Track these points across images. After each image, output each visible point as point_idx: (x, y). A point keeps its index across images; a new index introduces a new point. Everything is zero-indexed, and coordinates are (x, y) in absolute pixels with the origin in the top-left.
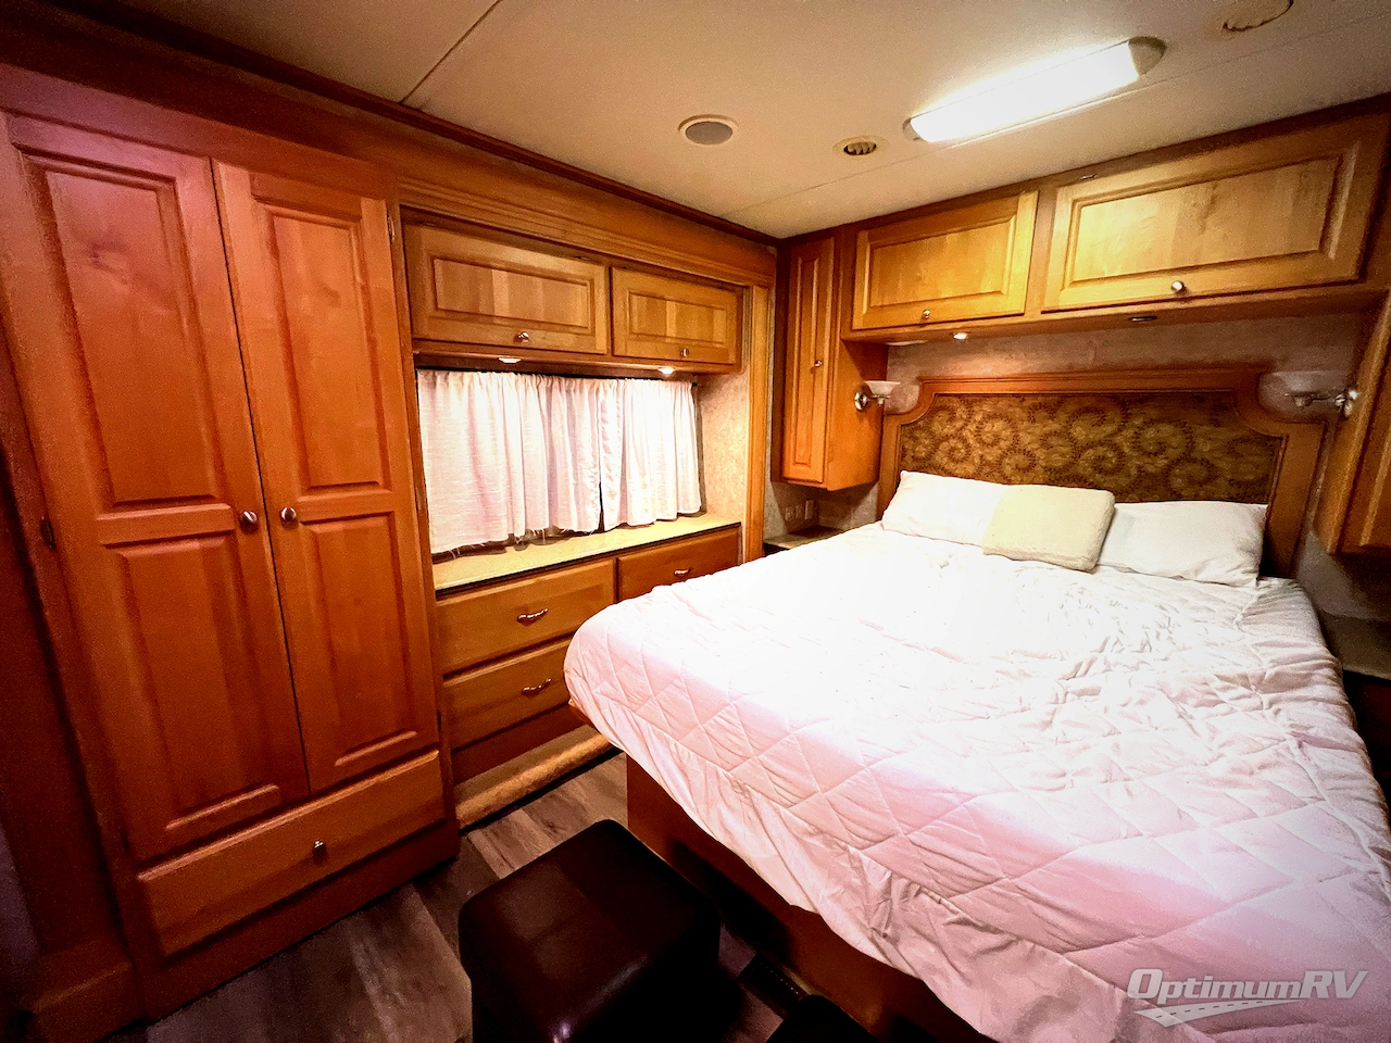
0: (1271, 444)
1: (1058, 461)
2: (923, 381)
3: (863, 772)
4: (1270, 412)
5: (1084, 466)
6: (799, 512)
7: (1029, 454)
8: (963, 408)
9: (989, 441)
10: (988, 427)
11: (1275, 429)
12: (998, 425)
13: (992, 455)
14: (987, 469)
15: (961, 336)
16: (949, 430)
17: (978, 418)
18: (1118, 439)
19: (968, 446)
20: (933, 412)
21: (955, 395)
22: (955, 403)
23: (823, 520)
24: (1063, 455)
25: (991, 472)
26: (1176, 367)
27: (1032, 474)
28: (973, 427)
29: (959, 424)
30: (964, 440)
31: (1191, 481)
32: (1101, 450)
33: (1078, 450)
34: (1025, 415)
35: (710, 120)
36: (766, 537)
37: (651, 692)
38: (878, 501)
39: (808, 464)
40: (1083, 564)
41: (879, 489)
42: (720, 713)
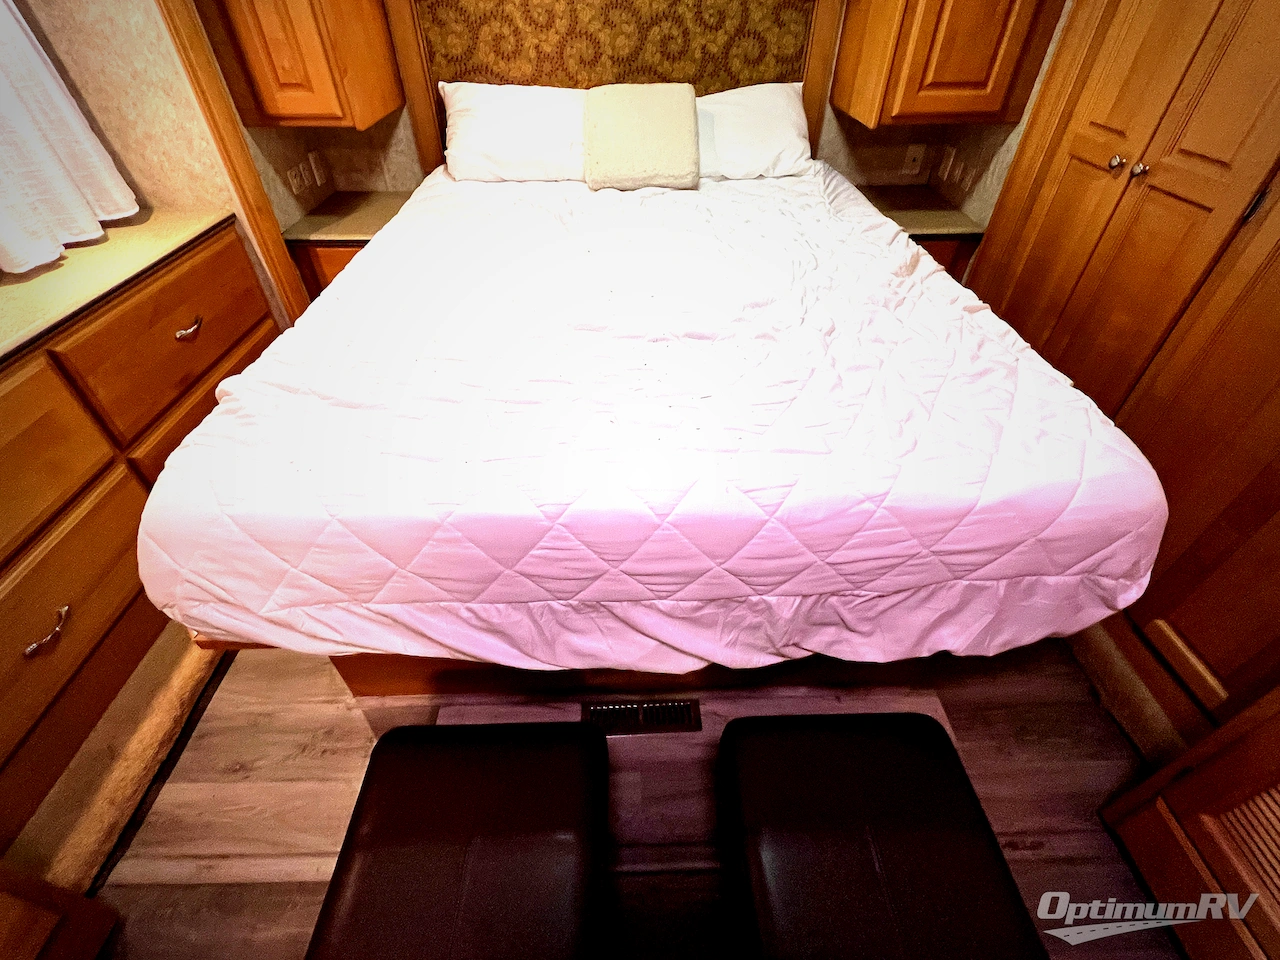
1: (624, 45)
3: (769, 525)
6: (306, 175)
7: (591, 38)
13: (550, 42)
14: (547, 67)
19: (516, 31)
23: (342, 184)
24: (629, 37)
30: (509, 21)
32: (666, 25)
33: (644, 28)
36: (283, 230)
37: (393, 566)
38: (416, 135)
39: (304, 85)
40: (688, 181)
41: (412, 116)
42: (541, 544)
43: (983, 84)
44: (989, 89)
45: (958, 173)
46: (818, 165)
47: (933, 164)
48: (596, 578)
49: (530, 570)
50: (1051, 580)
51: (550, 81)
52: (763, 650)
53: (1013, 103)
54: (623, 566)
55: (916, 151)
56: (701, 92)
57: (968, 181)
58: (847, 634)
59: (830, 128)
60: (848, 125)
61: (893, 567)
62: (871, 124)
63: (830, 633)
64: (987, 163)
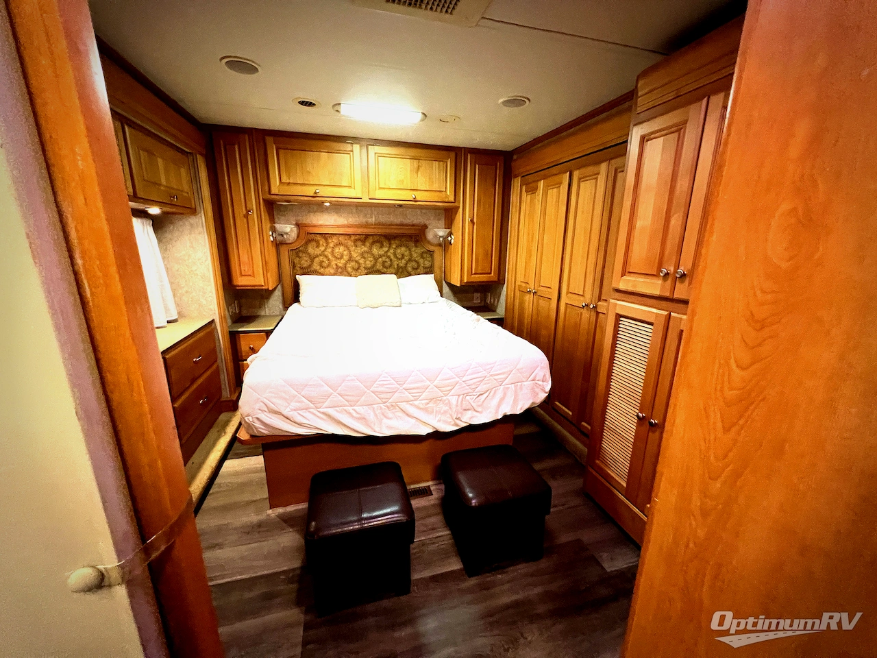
0: (431, 253)
1: (369, 264)
2: (298, 225)
4: (429, 242)
5: (379, 266)
6: (234, 308)
7: (357, 262)
8: (323, 240)
9: (339, 257)
10: (337, 250)
11: (431, 248)
12: (342, 248)
13: (341, 263)
14: (340, 270)
15: (328, 204)
16: (318, 251)
17: (332, 245)
18: (389, 254)
19: (329, 260)
20: (309, 241)
21: (318, 234)
22: (319, 238)
23: (244, 312)
24: (371, 261)
25: (342, 271)
26: (402, 225)
27: (360, 271)
28: (329, 250)
29: (323, 249)
30: (326, 257)
31: (414, 269)
32: (384, 258)
33: (376, 259)
34: (353, 244)
35: (248, 62)
36: (228, 327)
37: (332, 391)
38: (283, 294)
39: (253, 275)
40: (398, 304)
41: (283, 287)
42: (380, 379)
43: (491, 273)
44: (492, 274)
45: (492, 300)
46: (444, 299)
47: (484, 299)
48: (395, 392)
49: (376, 389)
50: (525, 383)
51: (341, 274)
52: (449, 423)
53: (501, 278)
54: (404, 386)
55: (477, 295)
56: (399, 277)
57: (496, 302)
58: (475, 413)
59: (446, 289)
60: (451, 286)
61: (481, 381)
62: (459, 285)
63: (469, 414)
64: (500, 296)
